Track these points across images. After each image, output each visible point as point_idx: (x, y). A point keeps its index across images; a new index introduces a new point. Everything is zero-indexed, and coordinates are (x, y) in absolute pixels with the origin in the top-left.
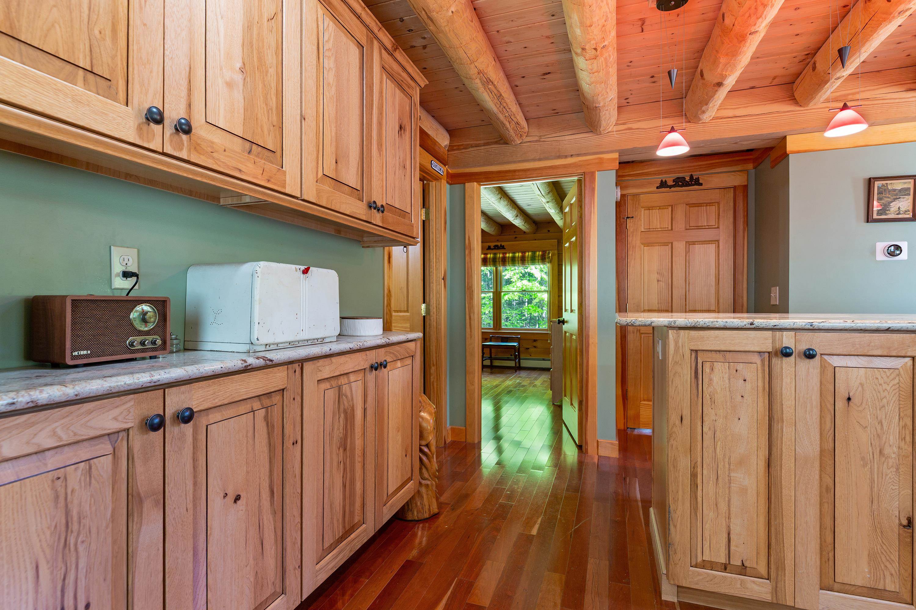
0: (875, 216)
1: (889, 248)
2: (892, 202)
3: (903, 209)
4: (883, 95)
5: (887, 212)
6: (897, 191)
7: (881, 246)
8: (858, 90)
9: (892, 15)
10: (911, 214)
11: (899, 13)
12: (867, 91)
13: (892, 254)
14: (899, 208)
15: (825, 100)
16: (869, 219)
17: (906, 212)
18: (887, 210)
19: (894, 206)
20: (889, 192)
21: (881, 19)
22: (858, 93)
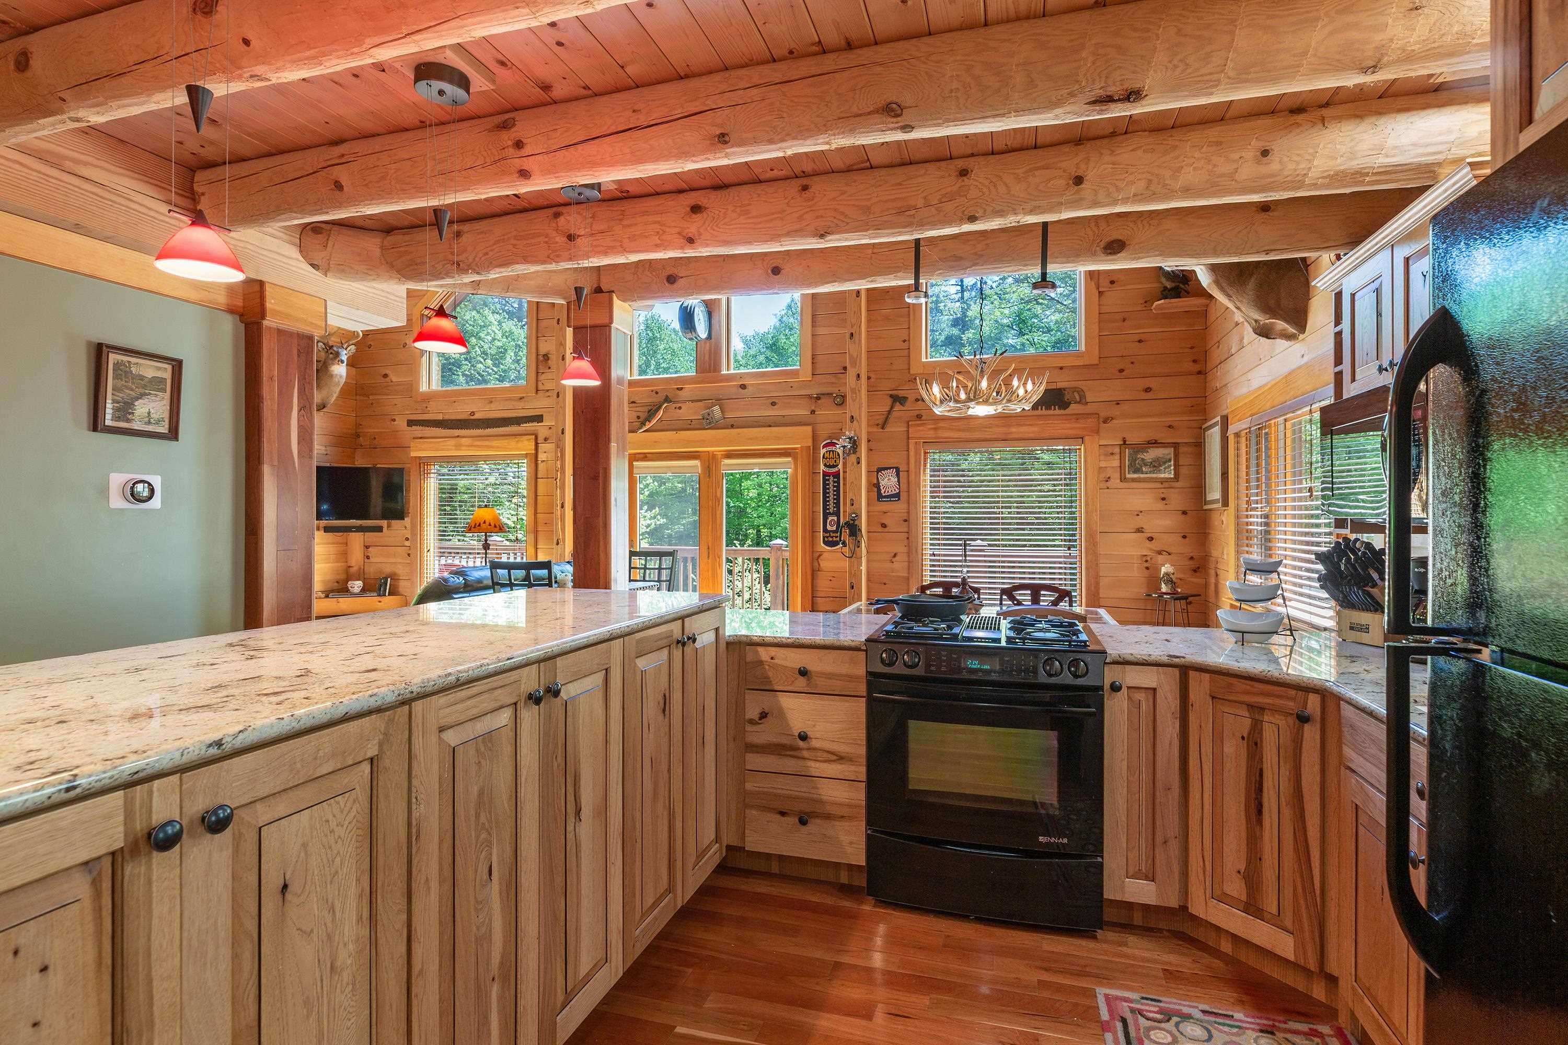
0: (108, 422)
1: (134, 484)
2: (137, 399)
3: (154, 416)
4: (132, 193)
5: (130, 417)
6: (146, 380)
7: (117, 479)
8: (83, 158)
9: (240, 72)
10: (167, 426)
11: (252, 76)
12: (101, 167)
13: (136, 498)
14: (149, 413)
15: (18, 145)
16: (96, 424)
17: (158, 422)
18: (130, 413)
19: (142, 408)
20: (133, 379)
21: (218, 65)
22: (86, 164)
